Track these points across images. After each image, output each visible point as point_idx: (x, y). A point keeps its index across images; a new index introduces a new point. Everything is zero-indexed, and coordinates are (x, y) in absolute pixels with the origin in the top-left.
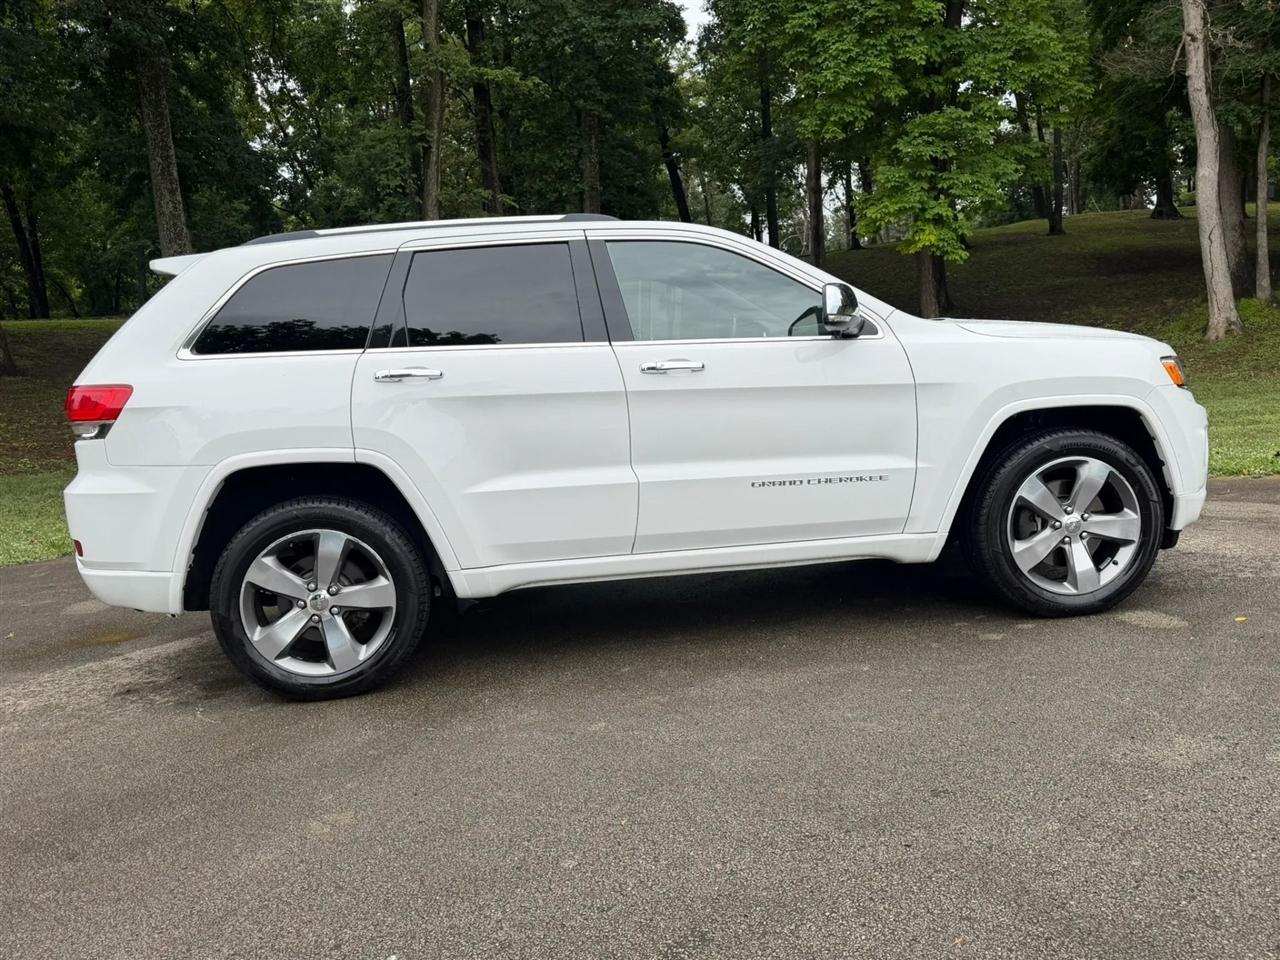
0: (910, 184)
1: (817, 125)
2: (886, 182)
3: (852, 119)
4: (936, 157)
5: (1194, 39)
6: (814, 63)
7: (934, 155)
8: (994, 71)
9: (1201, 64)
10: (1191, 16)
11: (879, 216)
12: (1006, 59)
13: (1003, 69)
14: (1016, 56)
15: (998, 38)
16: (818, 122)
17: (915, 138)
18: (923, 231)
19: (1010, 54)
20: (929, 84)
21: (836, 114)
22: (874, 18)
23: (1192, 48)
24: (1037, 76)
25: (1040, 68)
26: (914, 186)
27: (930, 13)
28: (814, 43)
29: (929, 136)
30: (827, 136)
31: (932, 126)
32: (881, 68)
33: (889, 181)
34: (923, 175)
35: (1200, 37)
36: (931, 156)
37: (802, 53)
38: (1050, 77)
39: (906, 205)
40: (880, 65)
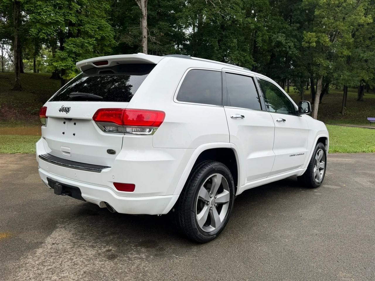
0: (68, 58)
1: (37, 32)
2: (61, 56)
3: (50, 33)
4: (76, 52)
5: (145, 37)
6: (36, 11)
7: (76, 51)
8: (93, 31)
9: (146, 44)
10: (145, 31)
11: (58, 66)
12: (96, 28)
13: (95, 31)
14: (98, 28)
15: (93, 22)
16: (38, 31)
17: (70, 44)
18: (72, 73)
19: (97, 27)
20: (73, 29)
21: (45, 30)
22: (60, 4)
23: (144, 39)
24: (104, 35)
25: (105, 33)
26: (70, 59)
27: (77, 8)
28: (37, 5)
29: (74, 45)
30: (41, 37)
31: (74, 42)
32: (61, 20)
33: (62, 56)
34: (72, 56)
35: (146, 37)
36: (75, 51)
37: (32, 7)
38: (108, 37)
39: (68, 64)
40: (61, 19)
